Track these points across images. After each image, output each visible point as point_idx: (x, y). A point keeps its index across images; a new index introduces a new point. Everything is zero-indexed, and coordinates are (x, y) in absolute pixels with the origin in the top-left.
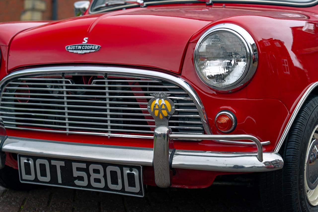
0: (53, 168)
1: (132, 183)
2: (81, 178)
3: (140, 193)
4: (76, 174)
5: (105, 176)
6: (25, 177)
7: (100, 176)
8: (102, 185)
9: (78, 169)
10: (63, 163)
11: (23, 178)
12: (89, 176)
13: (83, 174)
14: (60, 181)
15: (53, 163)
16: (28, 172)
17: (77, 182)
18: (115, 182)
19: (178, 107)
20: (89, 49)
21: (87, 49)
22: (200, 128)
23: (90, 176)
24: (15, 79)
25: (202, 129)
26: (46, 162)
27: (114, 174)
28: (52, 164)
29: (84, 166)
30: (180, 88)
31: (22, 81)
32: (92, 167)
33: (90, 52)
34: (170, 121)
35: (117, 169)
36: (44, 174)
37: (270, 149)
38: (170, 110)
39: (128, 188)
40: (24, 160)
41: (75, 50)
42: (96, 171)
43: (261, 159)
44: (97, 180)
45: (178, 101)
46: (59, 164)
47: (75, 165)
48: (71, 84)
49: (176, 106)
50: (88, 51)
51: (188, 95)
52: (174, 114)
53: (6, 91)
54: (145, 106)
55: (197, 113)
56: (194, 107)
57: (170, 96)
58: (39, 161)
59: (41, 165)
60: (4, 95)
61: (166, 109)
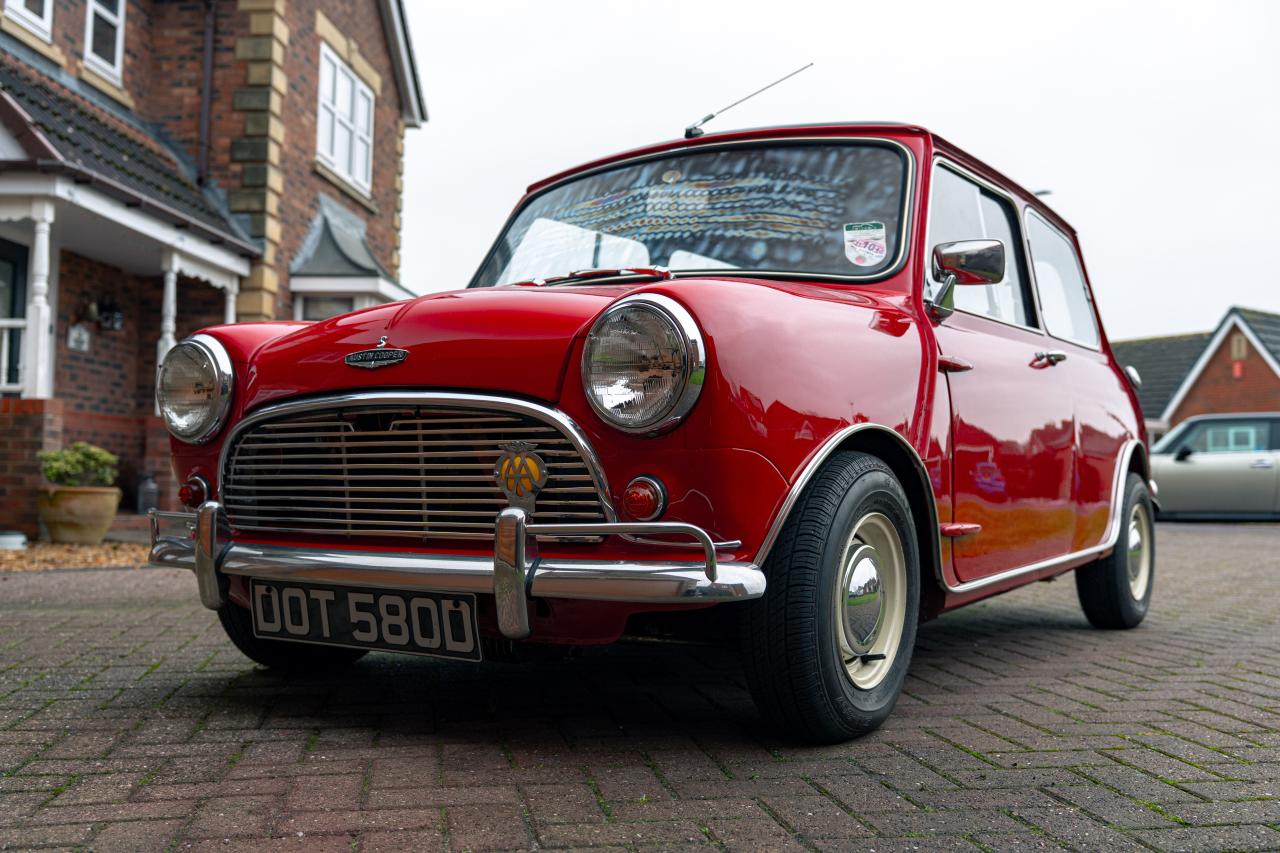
0: (313, 606)
1: (459, 636)
2: (364, 627)
3: (474, 654)
4: (355, 616)
5: (408, 620)
6: (263, 626)
7: (400, 620)
8: (403, 639)
9: (361, 607)
10: (331, 596)
11: (261, 629)
12: (379, 620)
13: (368, 617)
14: (326, 633)
15: (314, 594)
16: (269, 618)
17: (358, 635)
18: (427, 632)
19: (552, 471)
20: (386, 359)
21: (383, 359)
22: (595, 514)
23: (382, 619)
24: (255, 427)
25: (602, 516)
26: (299, 593)
27: (424, 613)
28: (312, 596)
29: (369, 599)
30: (559, 432)
31: (270, 431)
32: (384, 601)
33: (389, 365)
34: (538, 502)
35: (429, 604)
36: (297, 620)
37: (743, 555)
38: (536, 477)
39: (451, 645)
40: (261, 590)
41: (361, 361)
42: (393, 610)
43: (711, 575)
44: (395, 630)
45: (555, 459)
46: (324, 597)
47: (353, 598)
48: (353, 433)
49: (549, 469)
50: (385, 363)
51: (572, 446)
52: (546, 487)
53: (243, 452)
54: (490, 472)
55: (590, 483)
56: (585, 471)
57: (537, 448)
58: (288, 593)
59: (291, 599)
60: (238, 462)
61: (529, 476)
